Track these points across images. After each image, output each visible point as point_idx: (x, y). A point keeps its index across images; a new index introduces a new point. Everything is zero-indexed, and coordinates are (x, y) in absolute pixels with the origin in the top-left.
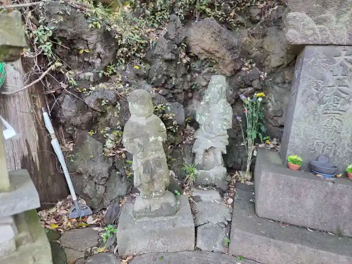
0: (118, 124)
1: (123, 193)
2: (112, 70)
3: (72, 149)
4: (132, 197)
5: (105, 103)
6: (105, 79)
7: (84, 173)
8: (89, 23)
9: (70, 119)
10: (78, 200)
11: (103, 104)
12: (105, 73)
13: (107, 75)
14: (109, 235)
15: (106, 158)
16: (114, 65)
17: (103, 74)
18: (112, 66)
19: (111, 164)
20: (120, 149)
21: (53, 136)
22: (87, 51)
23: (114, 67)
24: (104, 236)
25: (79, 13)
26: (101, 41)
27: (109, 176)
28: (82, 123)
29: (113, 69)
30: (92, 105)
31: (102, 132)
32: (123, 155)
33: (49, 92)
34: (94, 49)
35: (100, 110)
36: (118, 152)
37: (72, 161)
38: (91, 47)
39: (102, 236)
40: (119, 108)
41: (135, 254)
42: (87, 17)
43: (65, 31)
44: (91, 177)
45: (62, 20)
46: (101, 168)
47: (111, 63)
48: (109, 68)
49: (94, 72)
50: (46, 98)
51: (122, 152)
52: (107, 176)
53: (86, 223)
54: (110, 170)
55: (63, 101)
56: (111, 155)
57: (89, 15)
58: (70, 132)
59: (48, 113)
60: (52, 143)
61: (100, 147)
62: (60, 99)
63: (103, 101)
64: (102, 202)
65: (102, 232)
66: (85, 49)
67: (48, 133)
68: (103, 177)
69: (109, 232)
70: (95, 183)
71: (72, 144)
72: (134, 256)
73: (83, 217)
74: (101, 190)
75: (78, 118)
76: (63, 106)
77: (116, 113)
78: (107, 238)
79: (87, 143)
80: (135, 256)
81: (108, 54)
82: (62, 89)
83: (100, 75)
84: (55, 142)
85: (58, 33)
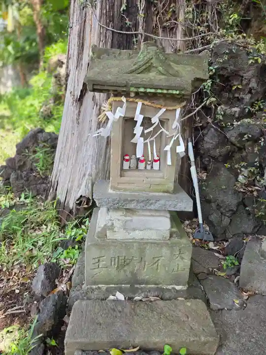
0: (256, 160)
1: (249, 231)
2: (259, 106)
3: (205, 178)
4: (258, 238)
5: (247, 138)
6: (250, 115)
7: (213, 201)
8: (250, 59)
9: (209, 151)
10: (203, 224)
11: (244, 139)
12: (251, 109)
13: (253, 111)
14: (230, 265)
15: (236, 192)
16: (262, 101)
17: (249, 109)
18: (259, 102)
19: (241, 199)
20: (252, 187)
21: (193, 164)
22: (240, 87)
23: (262, 102)
24: (224, 263)
25: (242, 50)
26: (257, 76)
27: (237, 210)
28: (220, 156)
29: (261, 104)
30: (233, 139)
31: (236, 166)
32: (255, 193)
33: (197, 125)
34: (248, 84)
35: (238, 145)
36: (250, 189)
37: (204, 188)
38: (244, 82)
39: (223, 263)
40: (262, 144)
41: (257, 292)
42: (248, 54)
43: (226, 69)
44: (219, 207)
45: (226, 58)
46: (231, 201)
47: (259, 99)
48: (257, 104)
49: (240, 108)
50: (193, 131)
51: (254, 190)
52: (235, 209)
53: (208, 246)
54: (238, 205)
55: (207, 134)
56: (242, 190)
57: (252, 51)
58: (206, 163)
59: (192, 143)
60: (191, 169)
61: (234, 179)
62: (205, 132)
63: (246, 136)
64: (225, 232)
65: (222, 259)
66: (239, 85)
67: (189, 160)
68: (231, 209)
69: (230, 261)
70: (221, 213)
71: (206, 174)
72: (255, 294)
73: (206, 241)
74: (226, 221)
75: (217, 150)
76: (206, 139)
77: (256, 149)
78: (227, 266)
79: (221, 175)
80: (257, 294)
81: (259, 90)
82: (208, 123)
83: (247, 110)
84: (193, 169)
85: (219, 72)
